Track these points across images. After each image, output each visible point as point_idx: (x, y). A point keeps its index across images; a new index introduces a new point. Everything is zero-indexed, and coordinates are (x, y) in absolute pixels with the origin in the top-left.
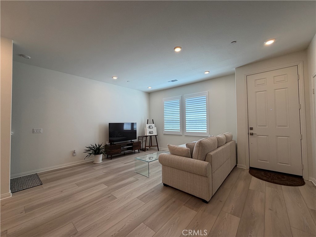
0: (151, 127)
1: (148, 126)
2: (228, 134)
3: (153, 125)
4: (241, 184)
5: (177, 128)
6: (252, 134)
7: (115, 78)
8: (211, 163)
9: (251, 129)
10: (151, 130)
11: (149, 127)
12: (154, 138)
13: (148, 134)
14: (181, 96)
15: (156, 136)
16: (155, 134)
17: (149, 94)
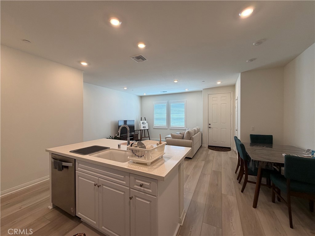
0: (144, 123)
1: (141, 122)
2: (198, 127)
3: (145, 122)
4: (204, 153)
5: (164, 124)
6: (210, 127)
7: (125, 88)
8: (193, 141)
9: (210, 124)
10: (144, 125)
11: (143, 123)
12: (146, 132)
13: (142, 129)
14: (167, 101)
15: (148, 129)
16: (147, 128)
17: (141, 97)
